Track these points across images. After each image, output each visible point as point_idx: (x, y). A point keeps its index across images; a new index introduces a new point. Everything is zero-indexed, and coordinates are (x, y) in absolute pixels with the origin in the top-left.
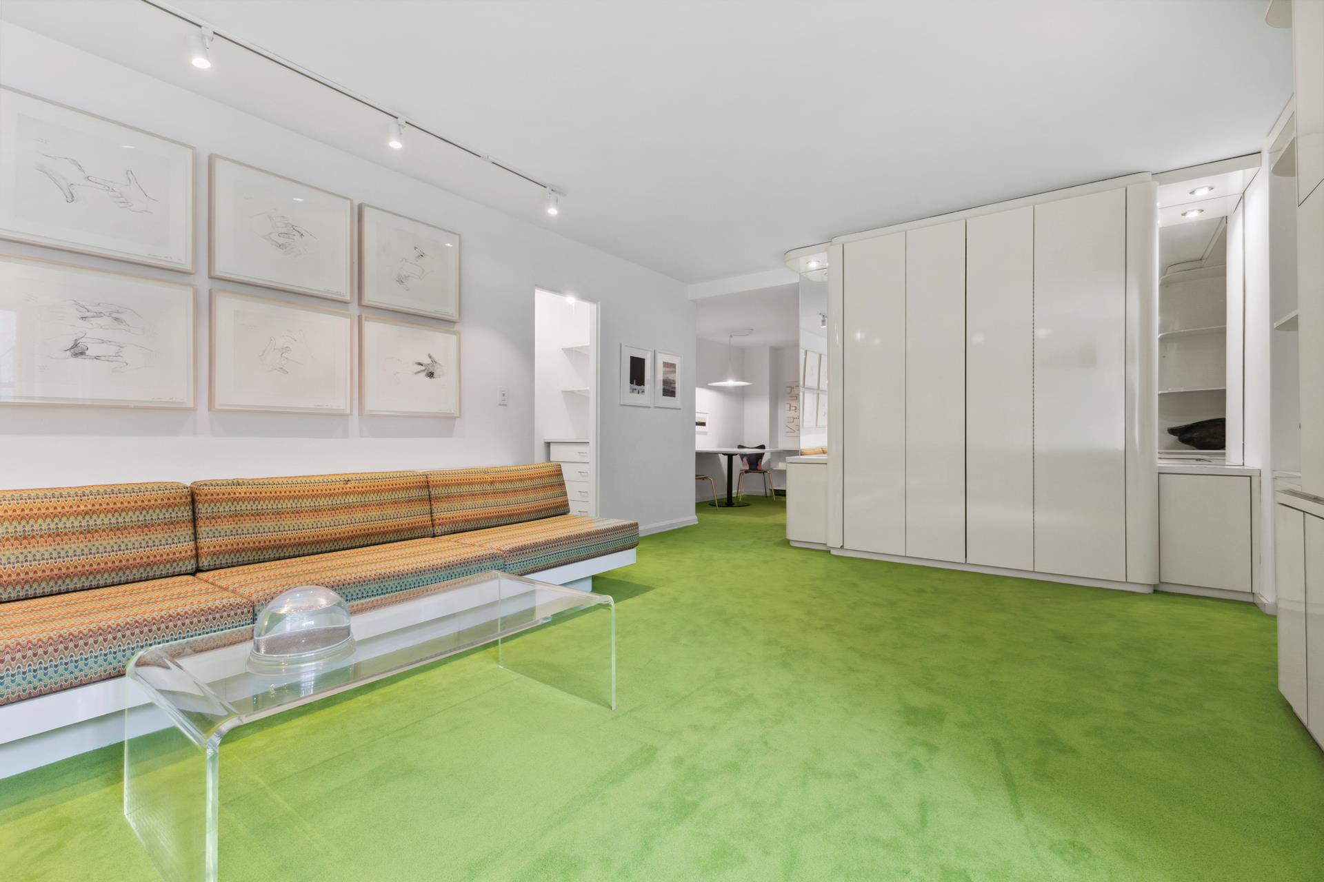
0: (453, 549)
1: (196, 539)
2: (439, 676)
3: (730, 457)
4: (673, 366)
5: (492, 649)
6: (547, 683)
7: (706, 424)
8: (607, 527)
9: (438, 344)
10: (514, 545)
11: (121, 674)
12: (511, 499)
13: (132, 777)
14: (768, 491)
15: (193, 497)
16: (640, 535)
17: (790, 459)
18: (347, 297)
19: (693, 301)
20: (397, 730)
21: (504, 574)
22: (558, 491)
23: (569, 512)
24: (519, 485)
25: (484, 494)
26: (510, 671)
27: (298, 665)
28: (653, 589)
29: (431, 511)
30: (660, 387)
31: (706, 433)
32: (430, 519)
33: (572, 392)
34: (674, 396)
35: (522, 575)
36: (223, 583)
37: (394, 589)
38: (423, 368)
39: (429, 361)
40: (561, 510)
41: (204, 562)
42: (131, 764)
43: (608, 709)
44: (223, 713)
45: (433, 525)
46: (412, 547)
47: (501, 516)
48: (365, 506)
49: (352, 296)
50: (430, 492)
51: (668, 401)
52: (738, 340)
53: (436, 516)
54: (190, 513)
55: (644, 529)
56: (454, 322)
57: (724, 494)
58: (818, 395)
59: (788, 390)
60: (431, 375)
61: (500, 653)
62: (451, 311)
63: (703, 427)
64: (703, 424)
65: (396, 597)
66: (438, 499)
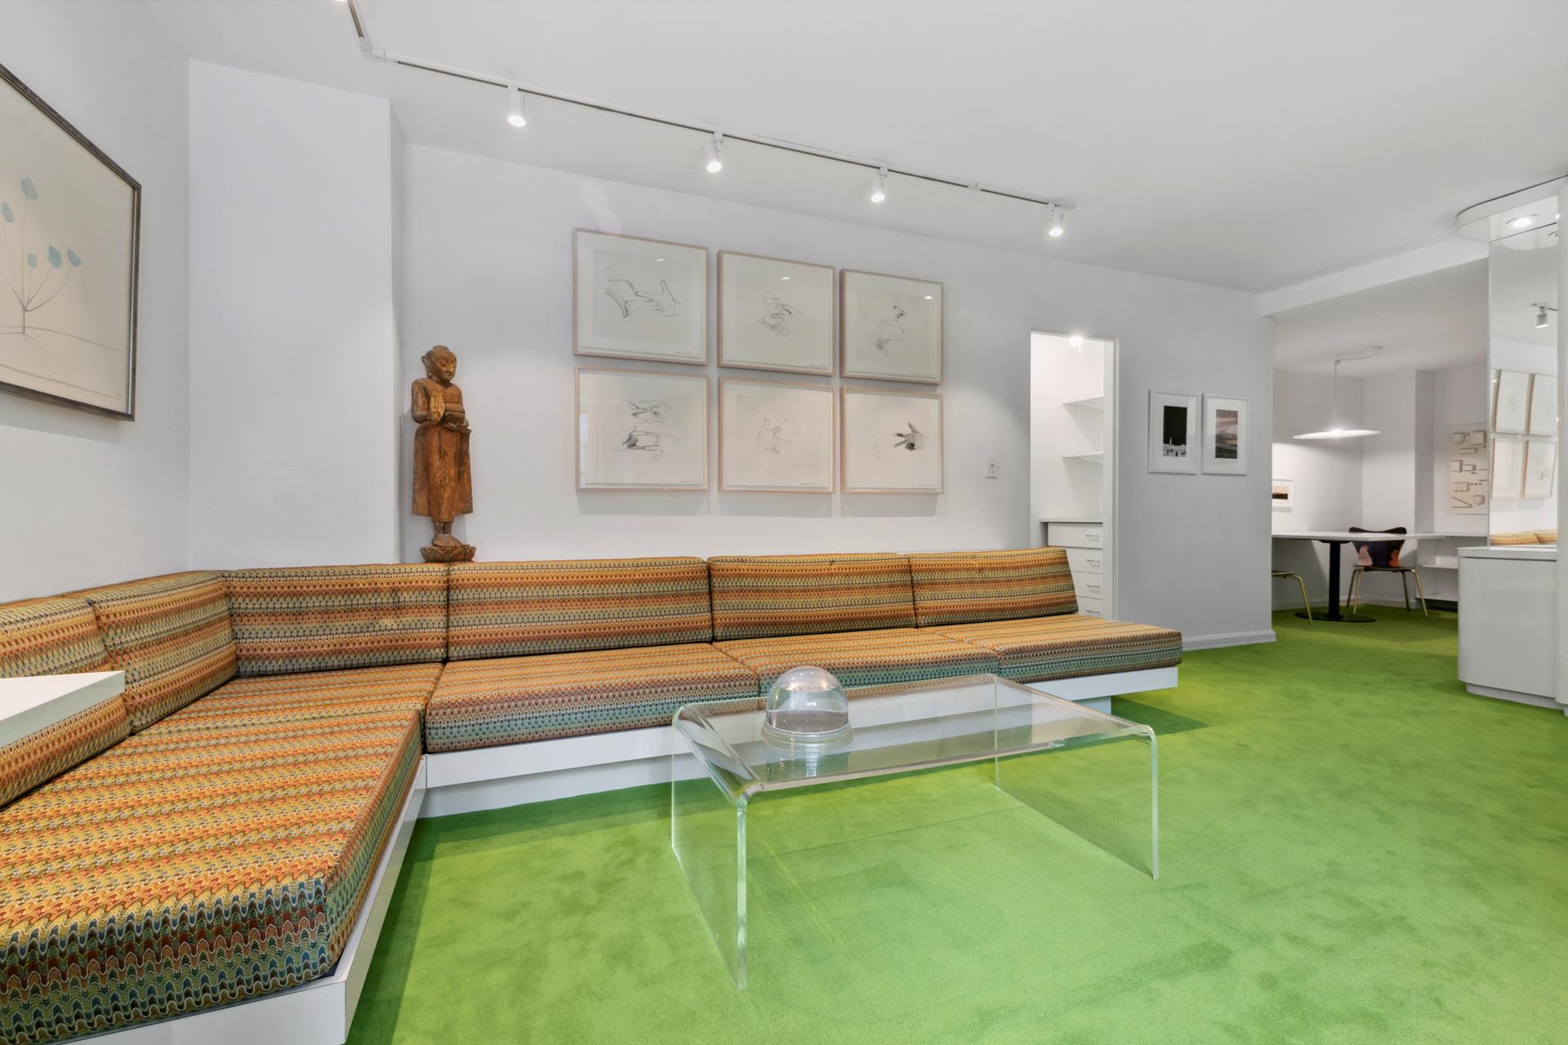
0: (939, 643)
1: (712, 610)
2: (930, 785)
3: (1335, 546)
4: (1234, 414)
5: (986, 766)
6: (1059, 822)
7: (1289, 497)
8: (1135, 634)
9: (919, 411)
10: (1011, 646)
11: (668, 724)
12: (1004, 590)
13: (677, 815)
14: (1412, 601)
15: (709, 572)
16: (1184, 649)
17: (1464, 550)
18: (830, 371)
19: (1270, 317)
20: (889, 833)
21: (1001, 679)
22: (1062, 584)
23: (1077, 610)
24: (1013, 574)
25: (972, 582)
26: (1010, 796)
27: (804, 744)
28: (1207, 726)
29: (914, 599)
30: (1212, 445)
31: (1289, 510)
32: (912, 607)
33: (1077, 458)
34: (1235, 457)
35: (1024, 682)
36: (733, 654)
37: (880, 681)
38: (903, 439)
39: (909, 431)
40: (1066, 608)
41: (719, 632)
42: (677, 803)
43: (1150, 878)
44: (749, 777)
45: (916, 615)
46: (896, 637)
47: (992, 610)
48: (849, 589)
49: (834, 368)
50: (912, 577)
51: (1226, 465)
52: (1348, 367)
53: (919, 604)
54: (707, 586)
55: (1189, 641)
56: (935, 385)
57: (1324, 600)
58: (1527, 444)
59: (1458, 438)
60: (911, 446)
61: (997, 773)
62: (931, 372)
63: (1285, 500)
64: (1284, 496)
65: (878, 689)
66: (921, 585)
